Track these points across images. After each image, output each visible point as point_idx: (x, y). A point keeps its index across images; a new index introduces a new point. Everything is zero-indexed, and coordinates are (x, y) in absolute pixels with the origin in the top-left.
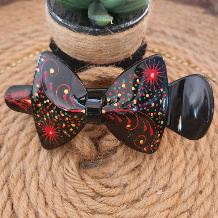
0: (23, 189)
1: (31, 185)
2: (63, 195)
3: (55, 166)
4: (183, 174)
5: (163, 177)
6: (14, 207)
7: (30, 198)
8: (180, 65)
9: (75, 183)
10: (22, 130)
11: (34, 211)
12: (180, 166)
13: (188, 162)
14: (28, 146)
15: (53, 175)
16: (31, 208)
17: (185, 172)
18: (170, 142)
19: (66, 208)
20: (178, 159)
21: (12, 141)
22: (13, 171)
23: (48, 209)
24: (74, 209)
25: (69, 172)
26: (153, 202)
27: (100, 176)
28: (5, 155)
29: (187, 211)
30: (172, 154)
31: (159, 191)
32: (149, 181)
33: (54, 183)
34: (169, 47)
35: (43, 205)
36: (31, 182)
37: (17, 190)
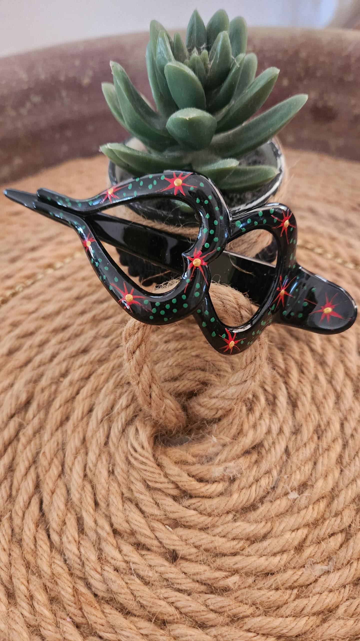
0: (60, 476)
1: (73, 470)
2: (125, 491)
3: (115, 440)
4: (337, 464)
5: (299, 469)
6: (44, 506)
7: (70, 492)
8: (340, 268)
9: (145, 470)
10: (64, 375)
11: (76, 517)
12: (331, 449)
13: (347, 442)
14: (72, 403)
15: (110, 455)
16: (71, 510)
17: (341, 460)
18: (316, 405)
19: (127, 513)
20: (329, 436)
21: (46, 393)
22: (46, 445)
23: (99, 514)
24: (142, 516)
25: (136, 451)
26: (280, 513)
27: (189, 461)
28: (34, 417)
29: (341, 531)
30: (319, 426)
31: (291, 493)
32: (275, 473)
33: (110, 469)
34: (321, 235)
35: (90, 505)
36: (73, 464)
37: (50, 477)
